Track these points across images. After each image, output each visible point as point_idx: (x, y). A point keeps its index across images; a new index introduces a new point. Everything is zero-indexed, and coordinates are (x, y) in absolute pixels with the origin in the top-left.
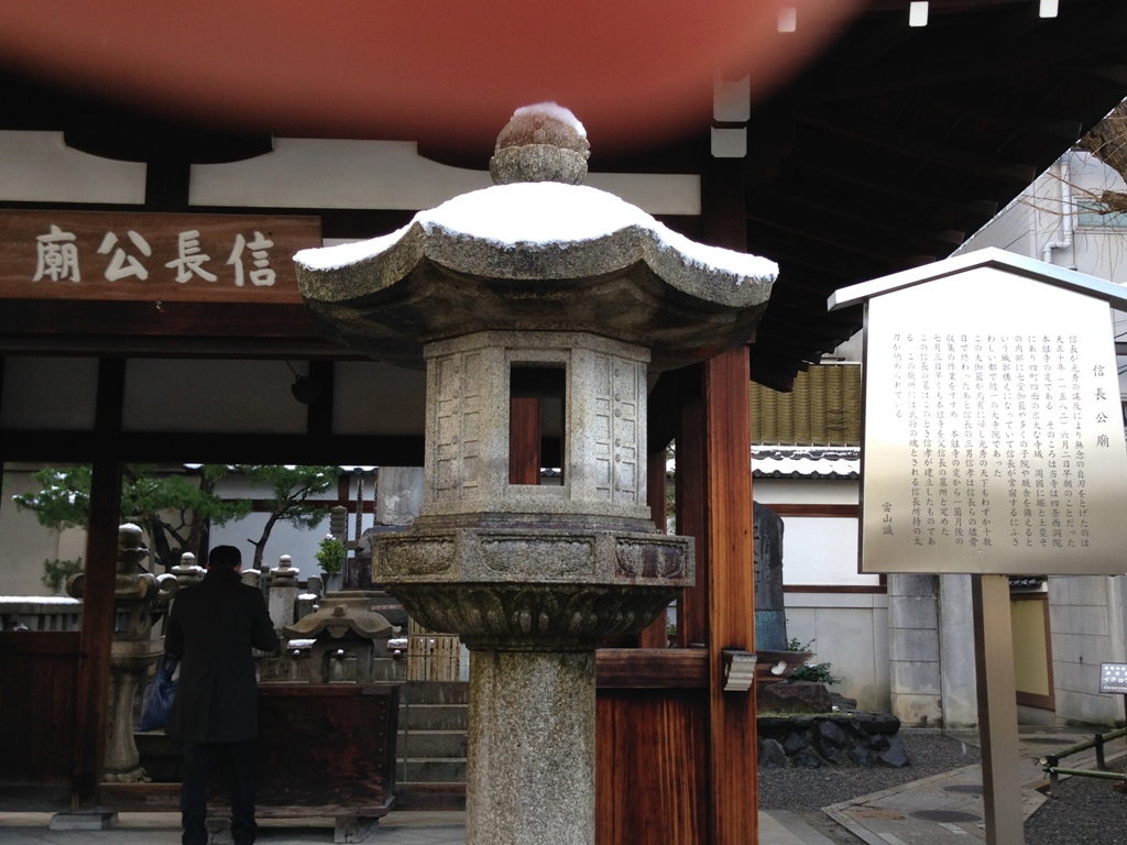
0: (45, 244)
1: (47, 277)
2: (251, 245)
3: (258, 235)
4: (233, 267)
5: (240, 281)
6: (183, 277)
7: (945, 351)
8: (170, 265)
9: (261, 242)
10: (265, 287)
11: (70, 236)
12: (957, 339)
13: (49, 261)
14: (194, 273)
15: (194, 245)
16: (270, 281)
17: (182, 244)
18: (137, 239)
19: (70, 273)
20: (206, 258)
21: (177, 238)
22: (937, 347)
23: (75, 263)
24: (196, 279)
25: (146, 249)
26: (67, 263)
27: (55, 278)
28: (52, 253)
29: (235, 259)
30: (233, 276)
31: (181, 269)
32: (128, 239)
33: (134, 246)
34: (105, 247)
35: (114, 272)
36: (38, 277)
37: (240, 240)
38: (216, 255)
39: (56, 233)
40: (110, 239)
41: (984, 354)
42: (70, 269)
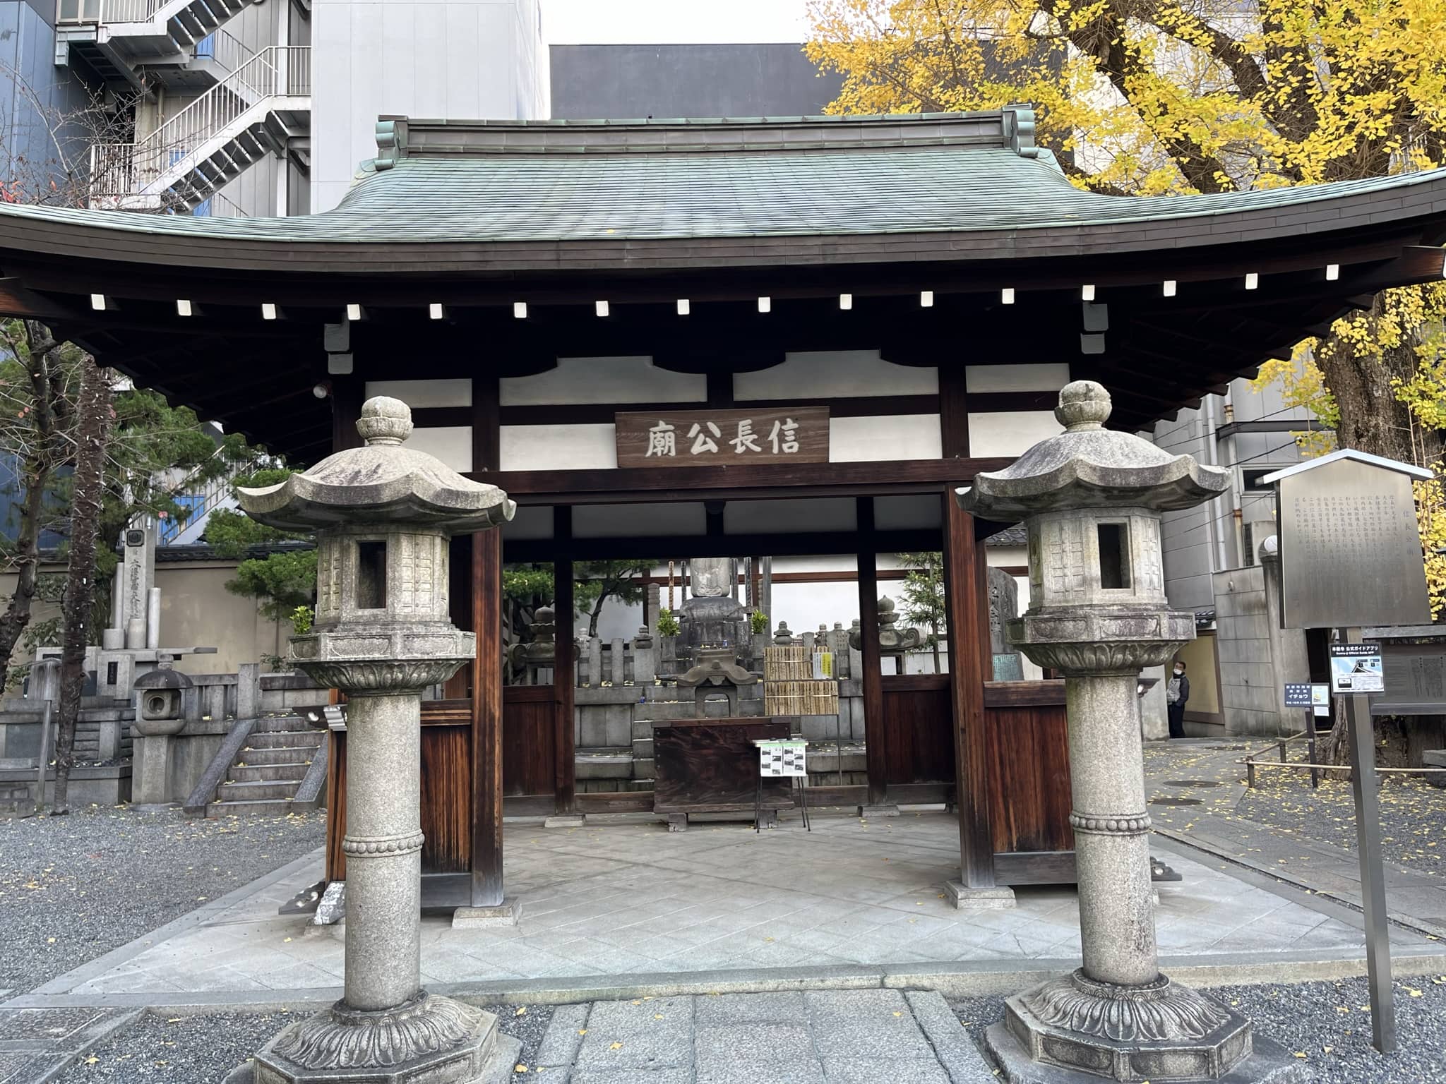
0: (655, 433)
1: (655, 454)
2: (784, 427)
3: (789, 420)
4: (772, 442)
5: (775, 450)
6: (740, 450)
7: (1323, 506)
8: (732, 442)
9: (791, 425)
10: (792, 453)
11: (671, 427)
12: (1330, 499)
13: (657, 443)
14: (747, 447)
15: (748, 429)
16: (795, 449)
17: (740, 429)
18: (712, 427)
19: (669, 451)
20: (755, 436)
21: (737, 425)
22: (1319, 504)
23: (673, 444)
24: (748, 451)
25: (717, 433)
26: (667, 444)
27: (659, 454)
28: (659, 439)
29: (774, 436)
30: (772, 448)
31: (739, 444)
32: (707, 427)
33: (710, 432)
34: (692, 434)
35: (697, 449)
36: (649, 454)
37: (777, 424)
38: (761, 433)
39: (662, 425)
40: (696, 428)
41: (1345, 506)
42: (670, 447)
